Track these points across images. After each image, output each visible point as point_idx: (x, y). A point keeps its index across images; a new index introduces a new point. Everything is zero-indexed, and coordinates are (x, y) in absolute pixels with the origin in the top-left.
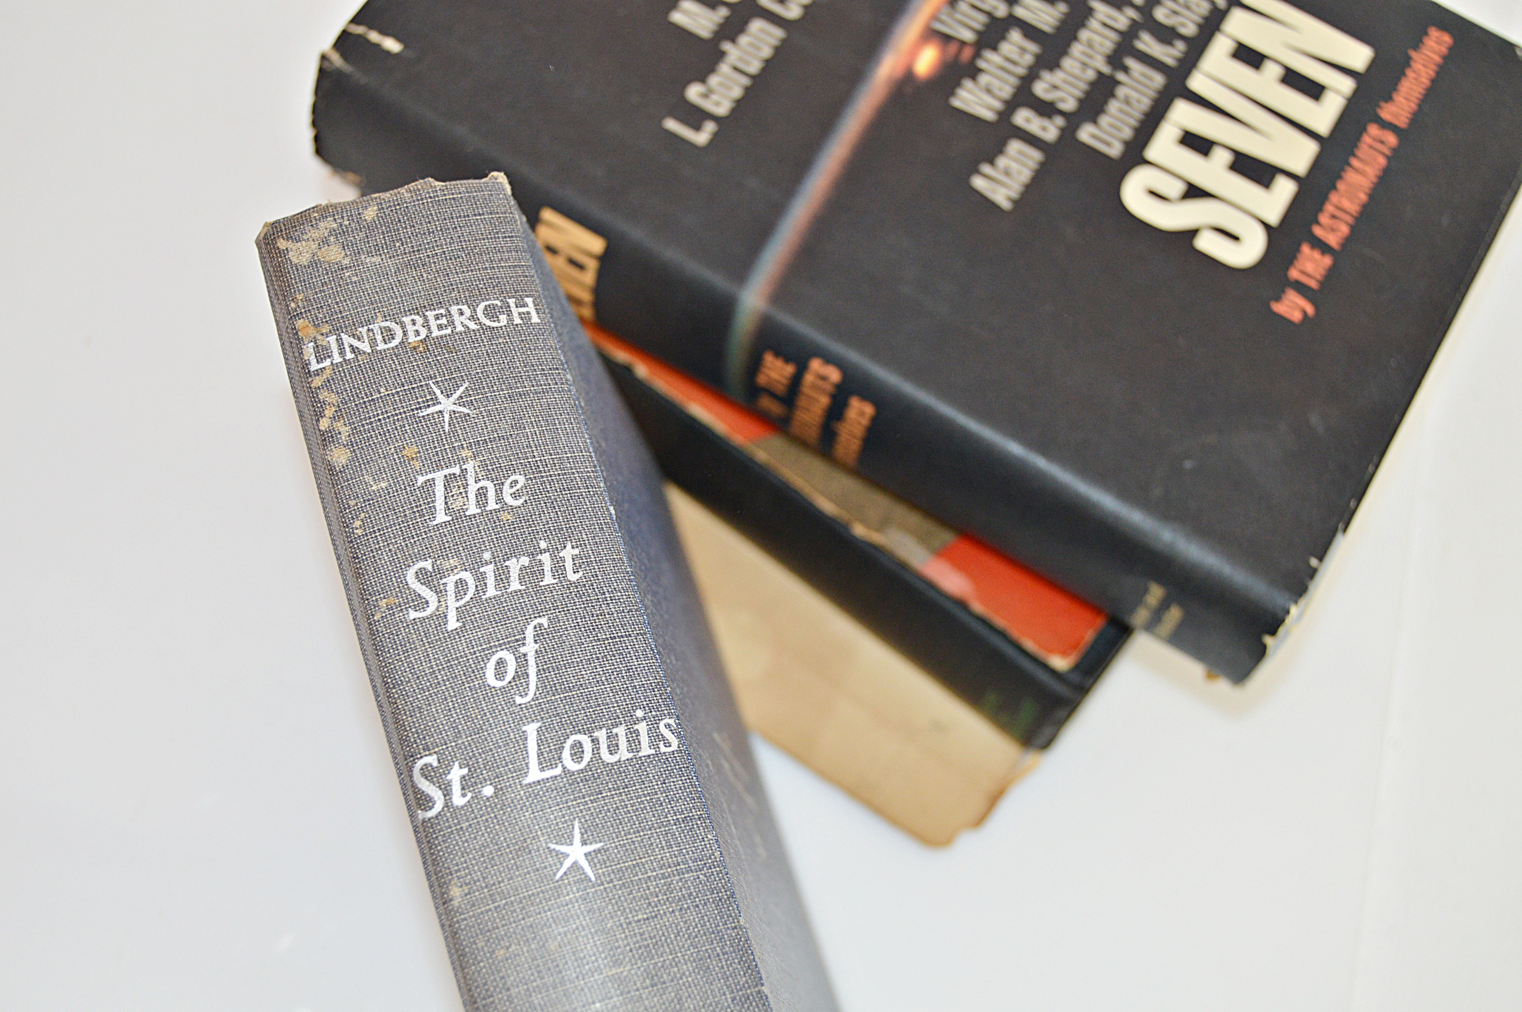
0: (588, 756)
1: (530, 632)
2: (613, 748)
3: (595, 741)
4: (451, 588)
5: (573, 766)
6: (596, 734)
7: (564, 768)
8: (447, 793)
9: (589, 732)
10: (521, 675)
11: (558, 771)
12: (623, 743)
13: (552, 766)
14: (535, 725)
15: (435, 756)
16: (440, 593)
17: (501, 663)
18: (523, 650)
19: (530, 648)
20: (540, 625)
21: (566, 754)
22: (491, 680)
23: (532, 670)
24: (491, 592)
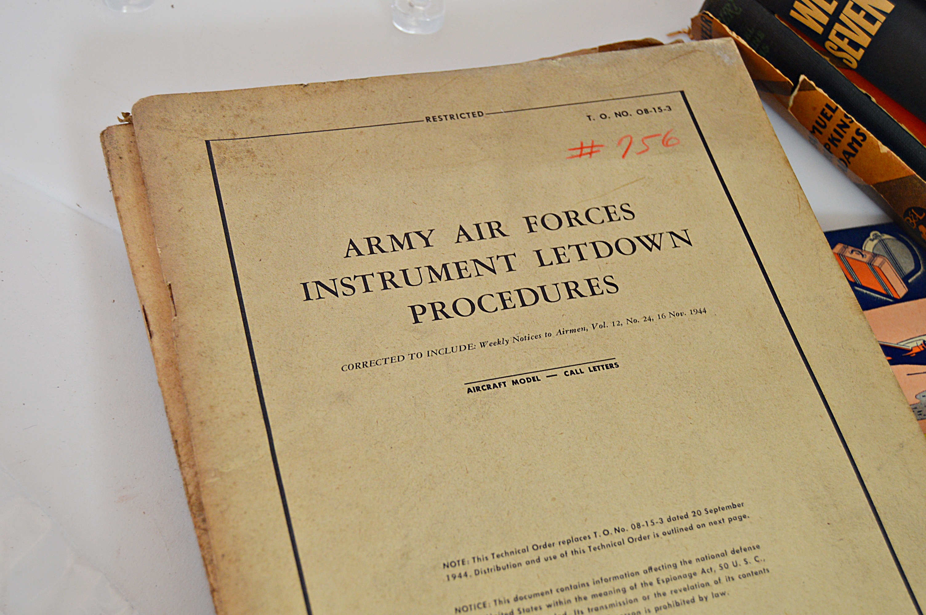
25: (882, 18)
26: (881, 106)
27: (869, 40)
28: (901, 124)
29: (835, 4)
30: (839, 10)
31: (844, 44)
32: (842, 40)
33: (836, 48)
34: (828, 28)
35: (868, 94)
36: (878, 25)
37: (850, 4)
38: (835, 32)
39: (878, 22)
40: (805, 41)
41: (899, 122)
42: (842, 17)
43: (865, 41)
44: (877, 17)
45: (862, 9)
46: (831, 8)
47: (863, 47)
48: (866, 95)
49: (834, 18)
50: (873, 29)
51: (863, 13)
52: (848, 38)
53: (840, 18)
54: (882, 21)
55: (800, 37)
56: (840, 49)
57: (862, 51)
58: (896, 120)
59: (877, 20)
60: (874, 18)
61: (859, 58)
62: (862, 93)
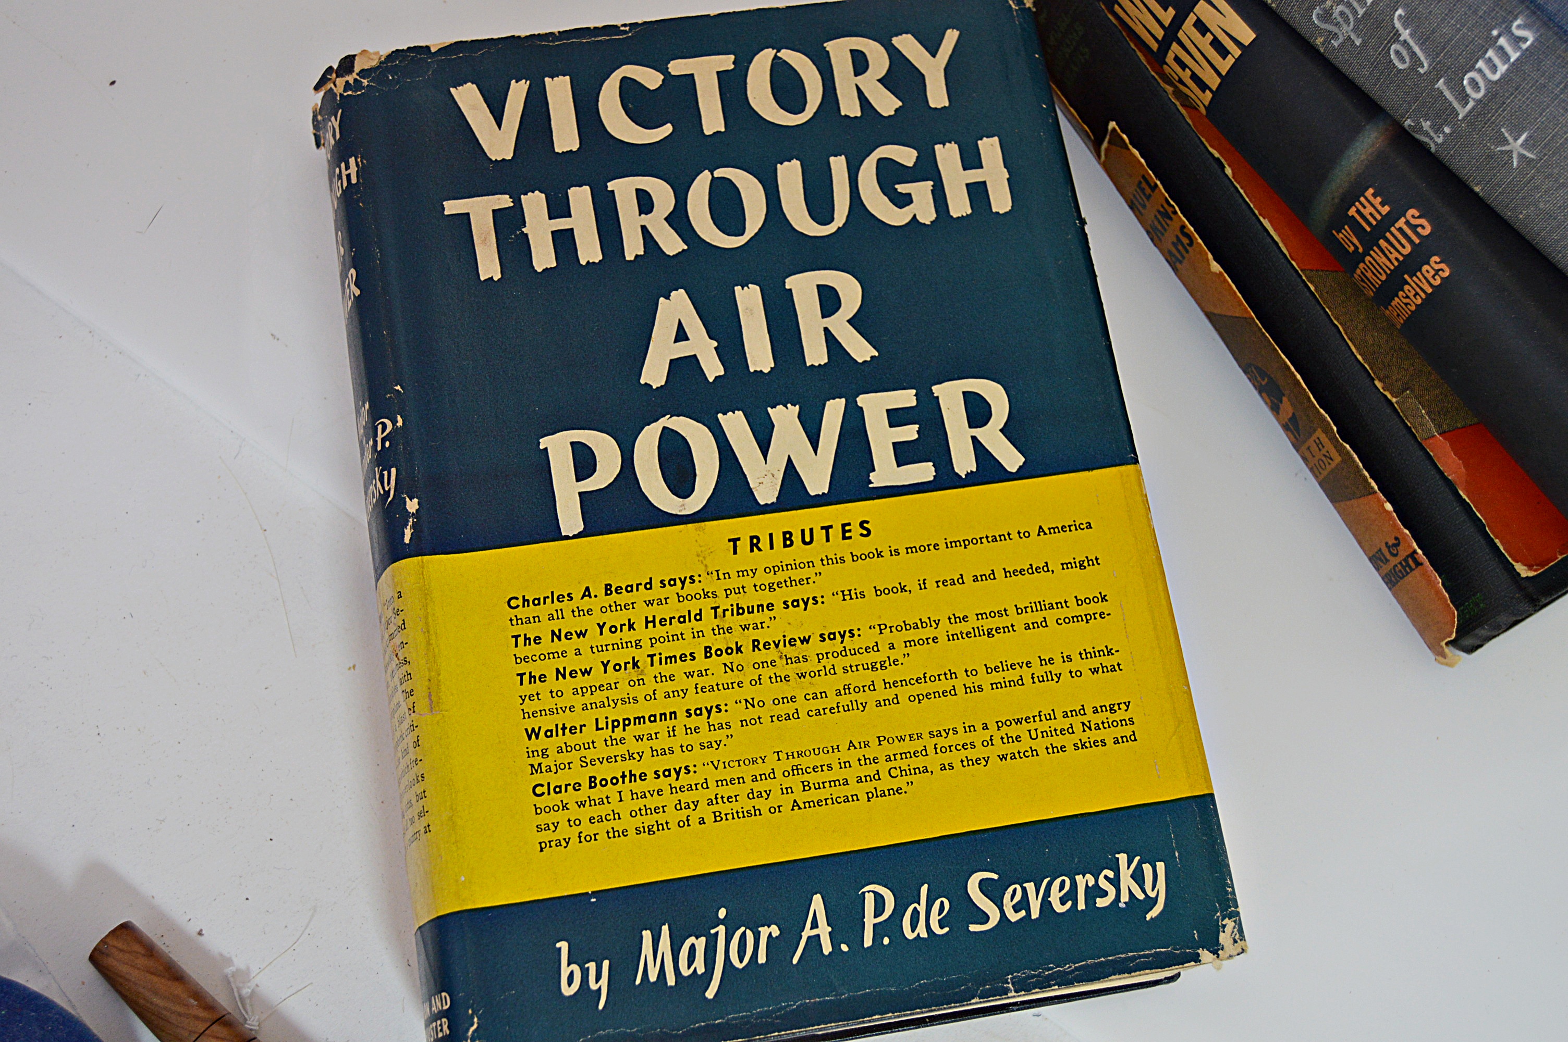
0: (1482, 84)
1: (1398, 25)
2: (1494, 68)
3: (1480, 71)
4: (1339, 19)
5: (1479, 96)
6: (1477, 66)
7: (1474, 99)
8: (1431, 138)
9: (1472, 68)
10: (1413, 54)
11: (1471, 104)
12: (1497, 61)
13: (1467, 103)
14: (1442, 81)
15: (1409, 120)
16: (1337, 24)
17: (1397, 53)
18: (1401, 38)
19: (1405, 34)
20: (1400, 16)
21: (1469, 90)
22: (1401, 66)
23: (1417, 49)
24: (1361, 12)
25: (1237, 52)
26: (1238, 183)
27: (1218, 80)
28: (1264, 218)
29: (1171, 11)
30: (1177, 22)
31: (1186, 75)
32: (1184, 70)
33: (1177, 78)
34: (1165, 45)
35: (1223, 160)
36: (1230, 61)
37: (1192, 18)
38: (1173, 56)
39: (1230, 55)
40: (1139, 54)
41: (1260, 215)
42: (1181, 34)
43: (1214, 82)
44: (1229, 48)
45: (1208, 30)
46: (1167, 16)
47: (1211, 90)
48: (1218, 159)
49: (1172, 32)
50: (1225, 66)
51: (1209, 37)
52: (1190, 70)
53: (1179, 35)
54: (1236, 57)
55: (1133, 46)
56: (1181, 81)
57: (1209, 95)
58: (1256, 212)
59: (1228, 53)
60: (1225, 48)
61: (1207, 103)
62: (1212, 155)
